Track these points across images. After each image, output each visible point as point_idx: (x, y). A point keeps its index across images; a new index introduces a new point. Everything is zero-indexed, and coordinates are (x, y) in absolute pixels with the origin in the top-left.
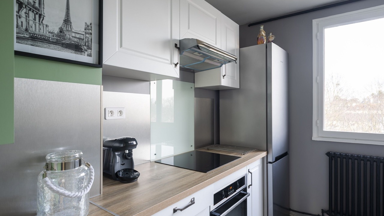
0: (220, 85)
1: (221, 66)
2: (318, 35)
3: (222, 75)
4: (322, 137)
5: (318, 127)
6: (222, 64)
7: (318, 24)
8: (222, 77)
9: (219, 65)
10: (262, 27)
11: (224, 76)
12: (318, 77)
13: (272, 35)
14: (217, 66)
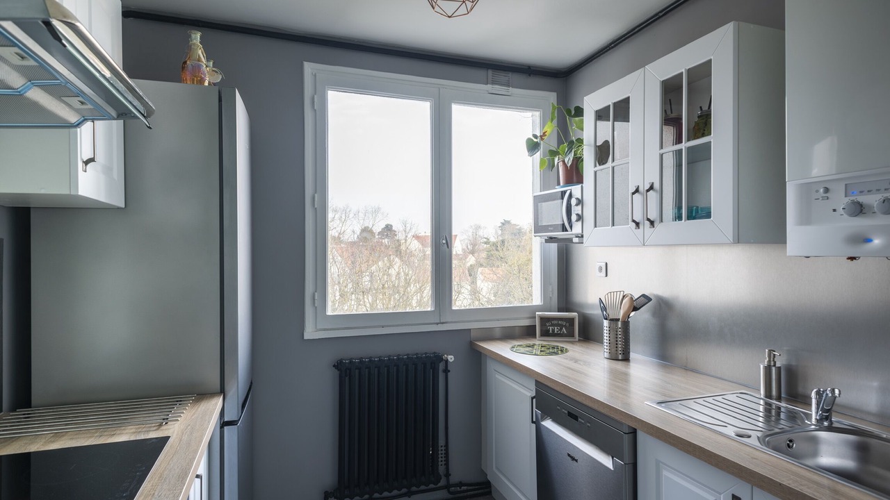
0: (73, 193)
1: (78, 125)
2: (316, 100)
3: (82, 159)
4: (325, 330)
5: (316, 307)
6: (85, 120)
7: (315, 75)
8: (80, 164)
9: (73, 118)
10: (198, 35)
11: (86, 163)
12: (316, 195)
13: (214, 67)
14: (65, 121)
